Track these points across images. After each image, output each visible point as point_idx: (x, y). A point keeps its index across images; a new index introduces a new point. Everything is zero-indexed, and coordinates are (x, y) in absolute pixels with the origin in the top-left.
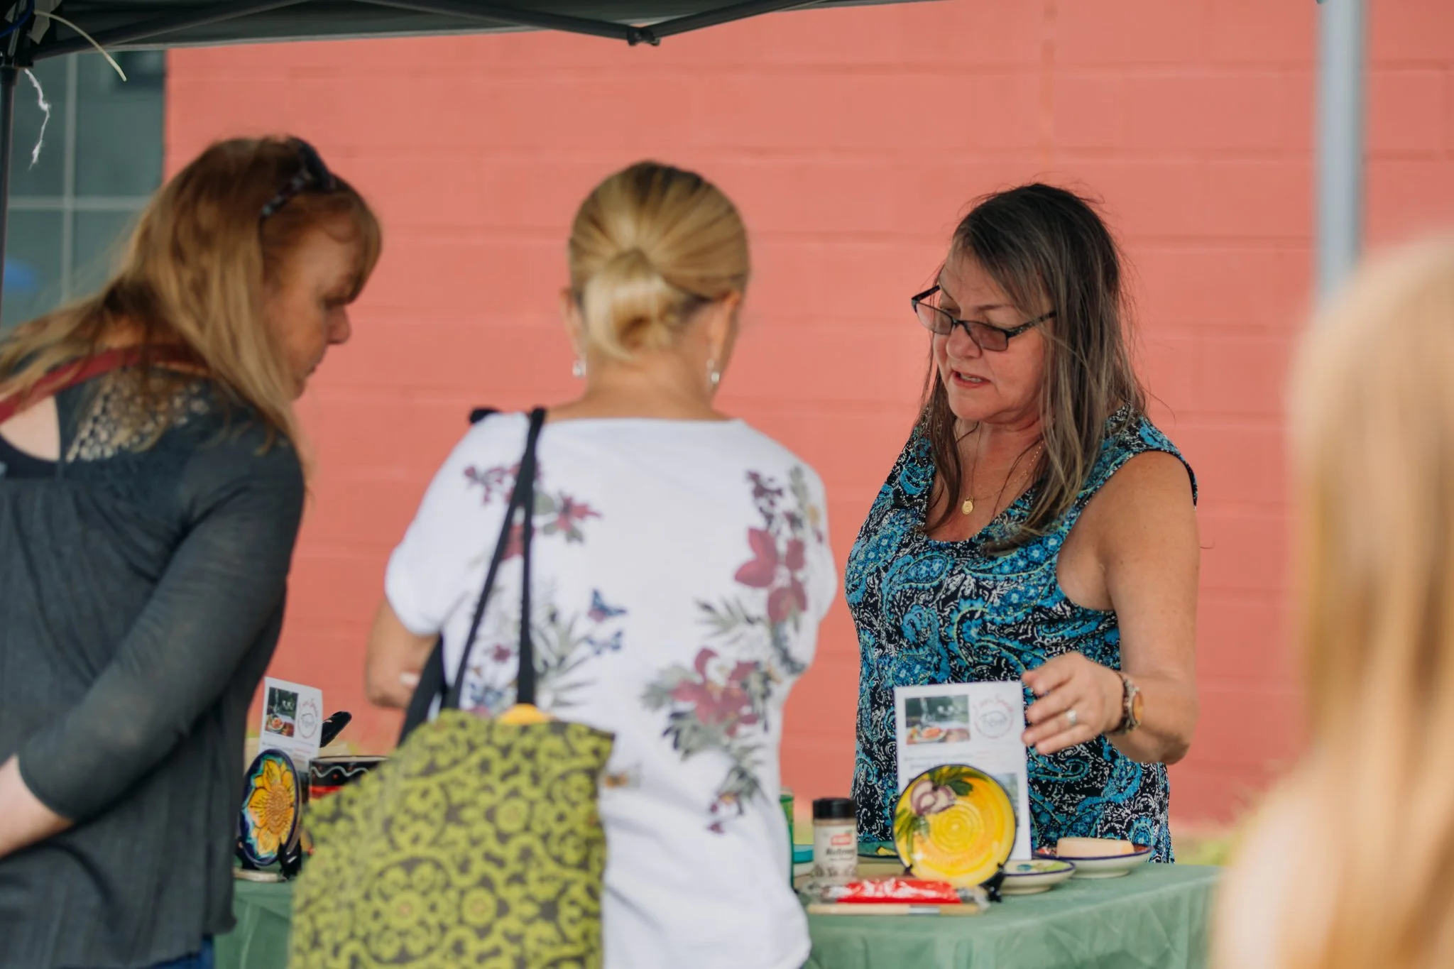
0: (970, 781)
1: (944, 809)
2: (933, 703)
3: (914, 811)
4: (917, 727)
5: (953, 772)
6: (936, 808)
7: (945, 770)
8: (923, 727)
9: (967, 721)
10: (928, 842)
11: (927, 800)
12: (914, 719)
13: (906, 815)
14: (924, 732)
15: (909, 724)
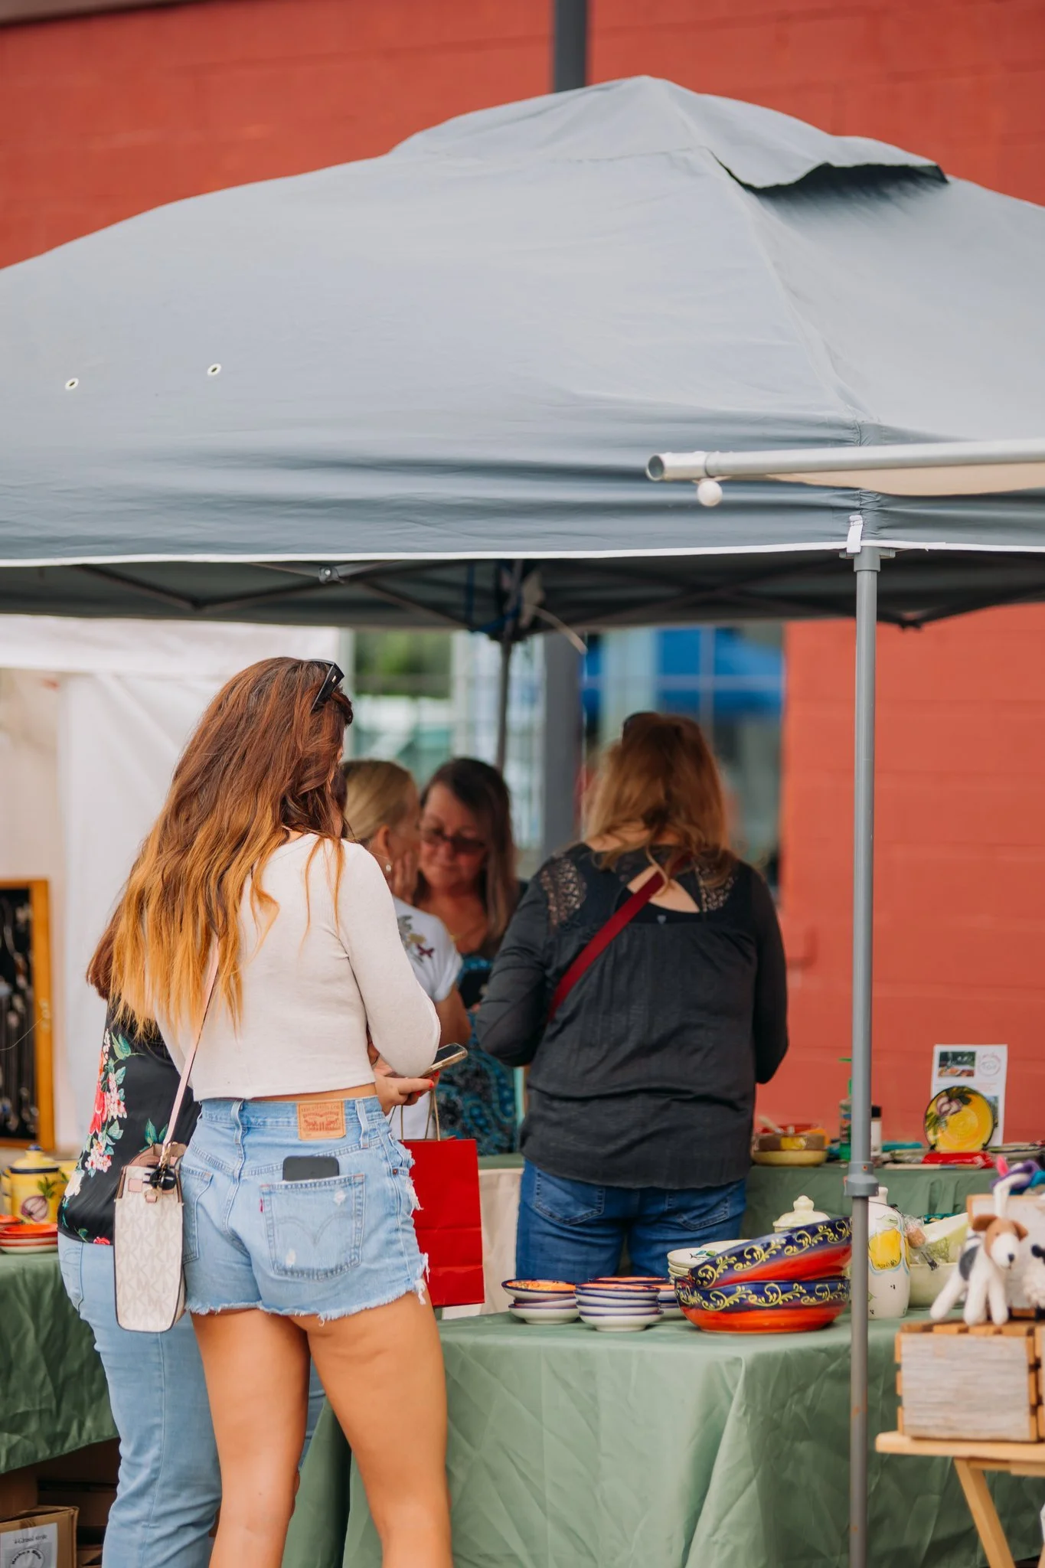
0: (970, 1096)
1: (955, 1113)
2: (956, 1055)
3: (938, 1113)
4: (945, 1068)
5: (959, 1090)
6: (951, 1112)
7: (955, 1089)
8: (948, 1068)
9: (973, 1065)
10: (946, 1133)
11: (946, 1108)
12: (944, 1063)
13: (933, 1116)
14: (949, 1070)
15: (941, 1066)
